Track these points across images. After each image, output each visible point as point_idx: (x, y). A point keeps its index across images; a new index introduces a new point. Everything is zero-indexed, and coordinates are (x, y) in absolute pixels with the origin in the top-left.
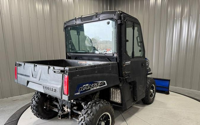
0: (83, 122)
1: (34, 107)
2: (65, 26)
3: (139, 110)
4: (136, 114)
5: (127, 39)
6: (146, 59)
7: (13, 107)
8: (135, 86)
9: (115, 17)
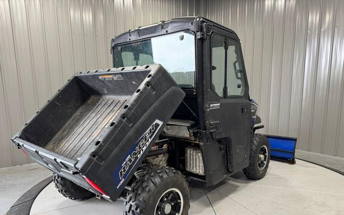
0: (133, 202)
1: (58, 178)
2: (113, 45)
3: (238, 189)
4: (232, 196)
5: (213, 64)
6: (250, 100)
7: (29, 179)
8: (229, 146)
9: (193, 28)
